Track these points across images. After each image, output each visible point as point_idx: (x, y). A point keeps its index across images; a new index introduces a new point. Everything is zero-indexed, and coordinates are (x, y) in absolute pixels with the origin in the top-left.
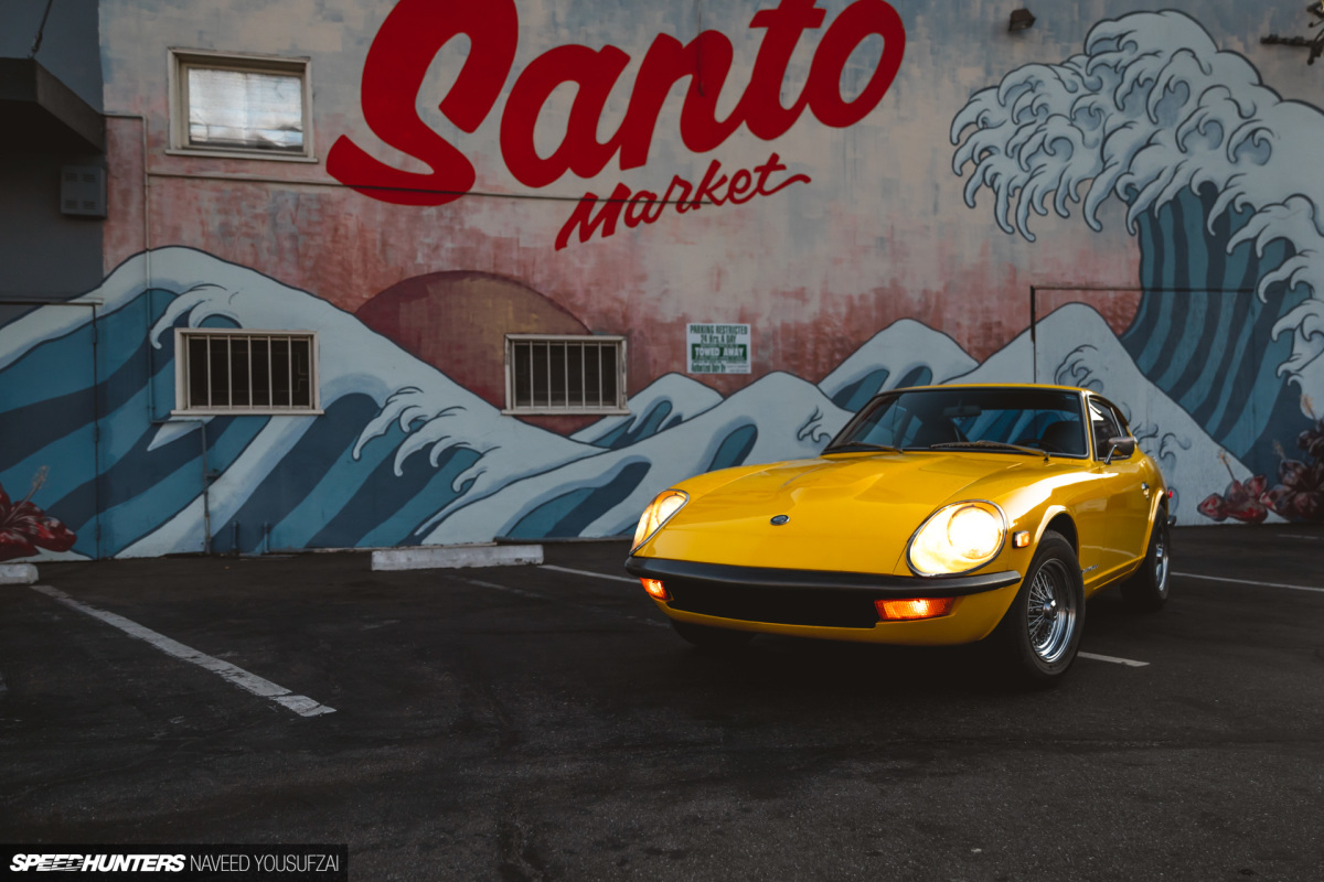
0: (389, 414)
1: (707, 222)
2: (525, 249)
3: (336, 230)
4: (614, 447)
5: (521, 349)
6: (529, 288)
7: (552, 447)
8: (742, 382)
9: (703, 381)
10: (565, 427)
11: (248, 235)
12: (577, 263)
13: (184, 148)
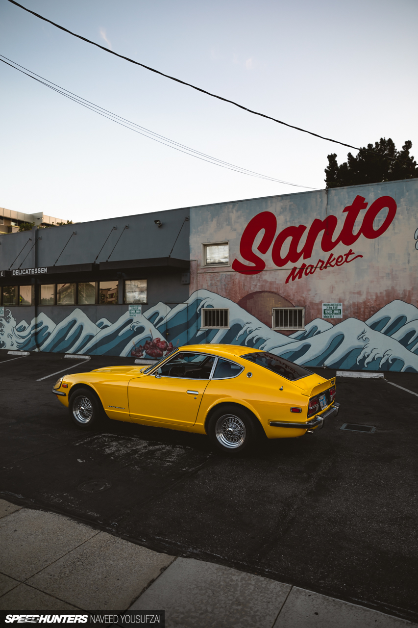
0: (244, 329)
1: (329, 272)
2: (278, 284)
3: (234, 282)
4: (301, 340)
5: (277, 311)
6: (278, 295)
7: (284, 339)
8: (340, 321)
9: (327, 320)
10: (287, 334)
11: (216, 285)
12: (291, 287)
13: (205, 266)
